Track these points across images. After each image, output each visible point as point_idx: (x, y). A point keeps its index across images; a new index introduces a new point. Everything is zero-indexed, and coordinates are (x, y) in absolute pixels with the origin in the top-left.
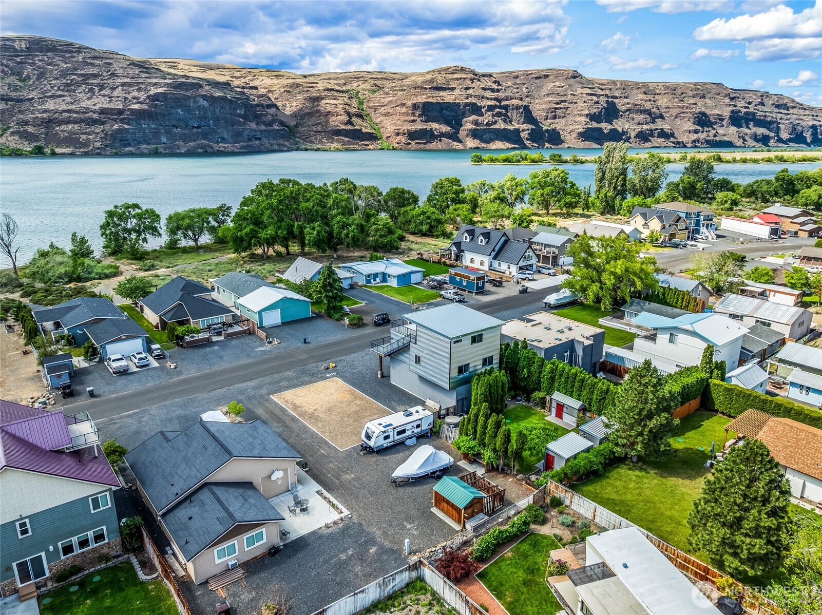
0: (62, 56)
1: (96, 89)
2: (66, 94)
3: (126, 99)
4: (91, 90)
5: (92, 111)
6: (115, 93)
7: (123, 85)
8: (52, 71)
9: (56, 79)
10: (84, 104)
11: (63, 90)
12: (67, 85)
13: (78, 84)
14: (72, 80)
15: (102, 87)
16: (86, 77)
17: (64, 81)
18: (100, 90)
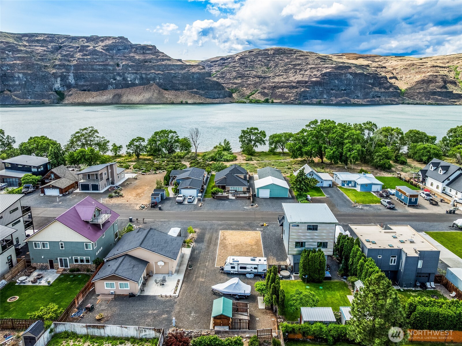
0: (287, 56)
1: (298, 71)
2: (285, 74)
3: (310, 75)
4: (296, 72)
5: (293, 82)
6: (306, 73)
7: (311, 68)
8: (281, 63)
9: (282, 67)
10: (291, 79)
11: (284, 72)
12: (286, 70)
13: (291, 69)
14: (288, 67)
15: (301, 70)
16: (295, 65)
17: (285, 68)
18: (300, 72)
